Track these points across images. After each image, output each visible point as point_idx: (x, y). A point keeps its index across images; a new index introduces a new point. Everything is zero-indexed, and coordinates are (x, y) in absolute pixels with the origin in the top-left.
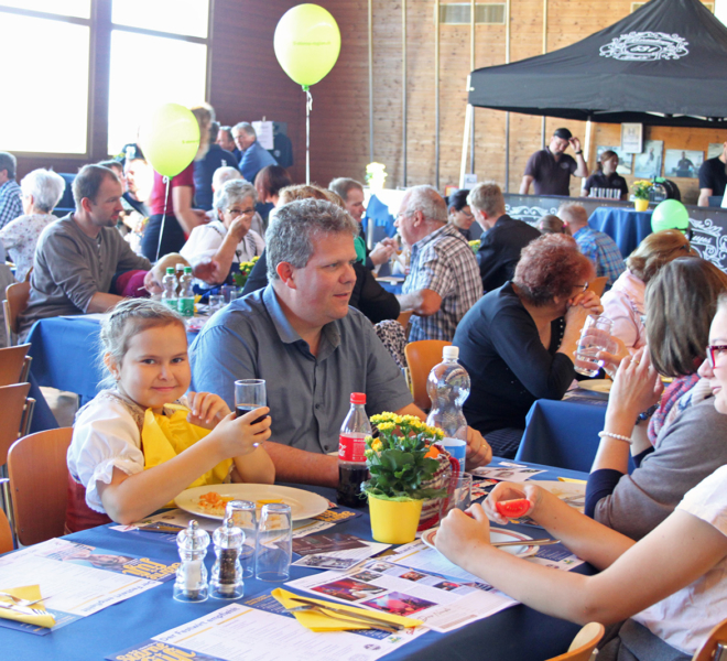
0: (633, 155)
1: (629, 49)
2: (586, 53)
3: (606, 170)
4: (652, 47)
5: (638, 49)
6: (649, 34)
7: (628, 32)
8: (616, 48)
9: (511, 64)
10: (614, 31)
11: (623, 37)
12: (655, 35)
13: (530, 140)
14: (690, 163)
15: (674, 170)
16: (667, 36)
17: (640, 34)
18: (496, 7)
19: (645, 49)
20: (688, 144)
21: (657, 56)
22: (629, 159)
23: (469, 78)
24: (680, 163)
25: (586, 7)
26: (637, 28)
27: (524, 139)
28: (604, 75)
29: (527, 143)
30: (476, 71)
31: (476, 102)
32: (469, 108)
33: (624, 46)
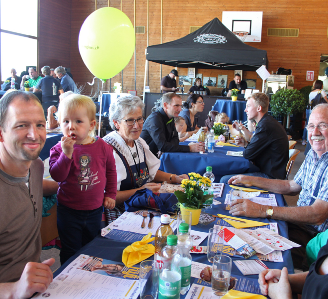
0: (192, 79)
1: (205, 40)
2: (188, 41)
3: (198, 84)
4: (213, 39)
5: (208, 39)
6: (211, 34)
7: (202, 34)
8: (200, 39)
9: (162, 44)
10: (196, 34)
11: (201, 35)
12: (213, 35)
13: (155, 74)
14: (212, 81)
15: (206, 84)
16: (217, 35)
17: (207, 35)
18: (141, 27)
19: (211, 39)
20: (211, 75)
21: (217, 42)
22: (191, 80)
23: (146, 50)
24: (208, 81)
25: (174, 28)
26: (205, 32)
27: (153, 74)
28: (200, 49)
29: (154, 75)
30: (149, 47)
31: (149, 59)
32: (147, 61)
33: (202, 39)
